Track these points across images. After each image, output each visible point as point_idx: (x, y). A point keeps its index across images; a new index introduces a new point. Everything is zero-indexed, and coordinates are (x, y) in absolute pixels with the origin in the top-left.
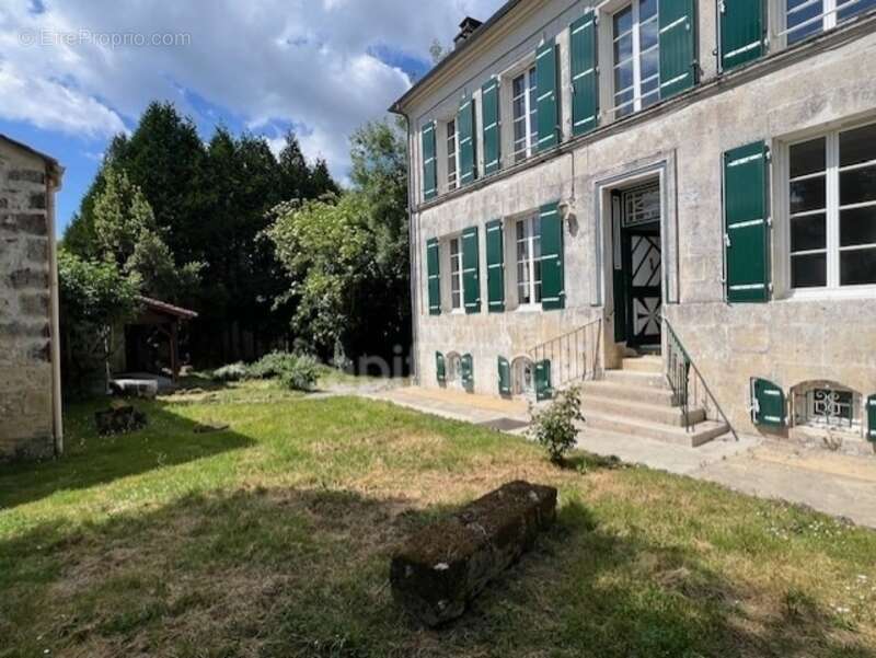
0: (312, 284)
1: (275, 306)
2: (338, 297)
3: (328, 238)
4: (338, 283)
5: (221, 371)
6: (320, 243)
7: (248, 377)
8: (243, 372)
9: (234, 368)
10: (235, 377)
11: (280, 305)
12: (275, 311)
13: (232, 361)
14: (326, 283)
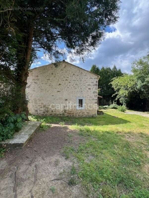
0: (121, 92)
1: (112, 96)
2: (127, 95)
3: (125, 83)
4: (127, 92)
5: (105, 107)
6: (123, 84)
7: (109, 108)
8: (108, 107)
9: (107, 106)
10: (107, 108)
11: (113, 96)
12: (112, 97)
13: (106, 105)
14: (124, 92)
